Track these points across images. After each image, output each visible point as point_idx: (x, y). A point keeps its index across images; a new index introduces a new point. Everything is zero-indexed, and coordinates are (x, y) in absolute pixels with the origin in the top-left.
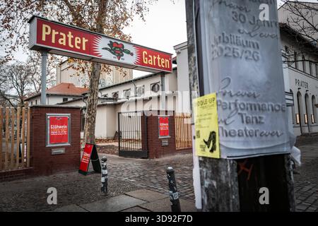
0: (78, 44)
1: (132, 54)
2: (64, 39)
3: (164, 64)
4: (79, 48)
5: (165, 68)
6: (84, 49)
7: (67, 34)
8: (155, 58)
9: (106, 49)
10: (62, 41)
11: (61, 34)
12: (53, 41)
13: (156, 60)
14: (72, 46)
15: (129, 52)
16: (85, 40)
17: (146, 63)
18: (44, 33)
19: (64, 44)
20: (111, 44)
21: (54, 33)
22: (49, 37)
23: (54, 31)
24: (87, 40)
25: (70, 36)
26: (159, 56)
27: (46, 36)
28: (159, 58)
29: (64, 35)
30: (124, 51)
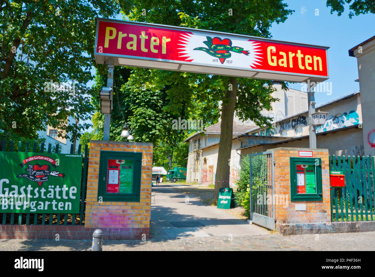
0: (155, 47)
1: (246, 53)
2: (135, 43)
3: (311, 65)
4: (156, 51)
5: (313, 72)
6: (164, 52)
7: (138, 34)
8: (291, 55)
9: (201, 49)
10: (132, 45)
11: (131, 35)
12: (119, 47)
13: (295, 59)
14: (146, 50)
15: (241, 51)
16: (166, 40)
17: (275, 64)
18: (108, 38)
19: (135, 48)
20: (209, 42)
21: (121, 35)
22: (113, 42)
23: (120, 33)
24: (169, 40)
25: (143, 36)
26: (299, 51)
27: (110, 41)
28: (300, 55)
29: (134, 37)
30: (231, 49)
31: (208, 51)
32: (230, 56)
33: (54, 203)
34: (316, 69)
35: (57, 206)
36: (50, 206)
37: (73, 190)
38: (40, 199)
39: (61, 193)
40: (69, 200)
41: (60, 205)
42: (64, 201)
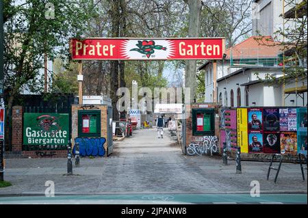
0: (106, 52)
1: (165, 49)
2: (93, 50)
3: (211, 52)
4: (106, 55)
5: (212, 56)
6: (111, 54)
7: (95, 45)
8: (196, 46)
9: (134, 50)
10: (92, 52)
11: (91, 46)
12: (84, 54)
13: (199, 49)
14: (100, 55)
15: (161, 48)
16: (112, 47)
17: (184, 54)
18: (77, 49)
19: (94, 54)
20: (140, 44)
21: (85, 47)
22: (81, 52)
23: (85, 45)
24: (114, 46)
25: (99, 46)
26: (202, 43)
27: (79, 50)
28: (203, 46)
29: (93, 47)
30: (155, 47)
31: (139, 50)
32: (153, 52)
33: (55, 139)
34: (214, 54)
35: (56, 141)
36: (53, 141)
37: (65, 133)
38: (47, 137)
39: (58, 135)
40: (63, 138)
41: (58, 140)
42: (61, 138)
